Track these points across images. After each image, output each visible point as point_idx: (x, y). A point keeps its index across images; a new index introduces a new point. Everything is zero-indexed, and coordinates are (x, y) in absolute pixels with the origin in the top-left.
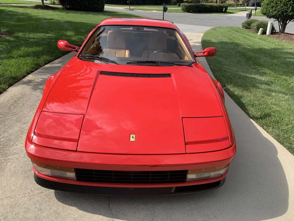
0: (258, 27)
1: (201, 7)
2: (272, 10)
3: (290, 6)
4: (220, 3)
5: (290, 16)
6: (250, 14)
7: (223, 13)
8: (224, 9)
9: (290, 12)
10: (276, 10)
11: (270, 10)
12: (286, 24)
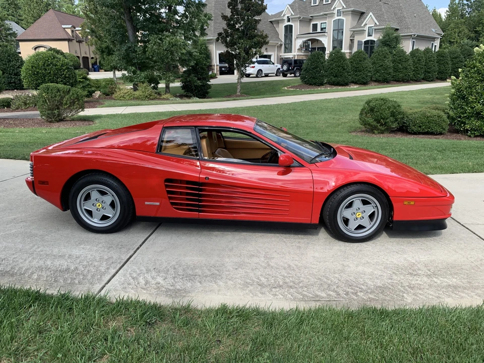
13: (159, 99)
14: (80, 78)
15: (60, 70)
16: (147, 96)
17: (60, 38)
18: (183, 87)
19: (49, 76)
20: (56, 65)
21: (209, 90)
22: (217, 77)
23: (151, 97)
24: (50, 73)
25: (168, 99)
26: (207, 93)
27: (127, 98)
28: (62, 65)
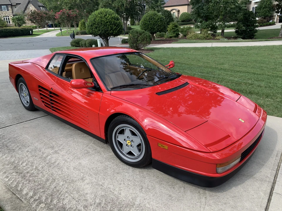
0: (90, 44)
1: (5, 31)
2: (97, 30)
3: (109, 26)
4: (16, 26)
5: (110, 33)
6: (73, 34)
7: (31, 35)
8: (31, 31)
9: (110, 31)
10: (99, 30)
11: (95, 30)
12: (108, 40)
13: (214, 39)
14: (173, 26)
15: (157, 21)
16: (205, 37)
17: (184, 4)
18: (236, 32)
19: (151, 25)
20: (155, 19)
21: (256, 34)
22: (275, 24)
23: (208, 38)
24: (151, 23)
25: (219, 39)
26: (254, 36)
27: (194, 38)
28: (158, 19)
